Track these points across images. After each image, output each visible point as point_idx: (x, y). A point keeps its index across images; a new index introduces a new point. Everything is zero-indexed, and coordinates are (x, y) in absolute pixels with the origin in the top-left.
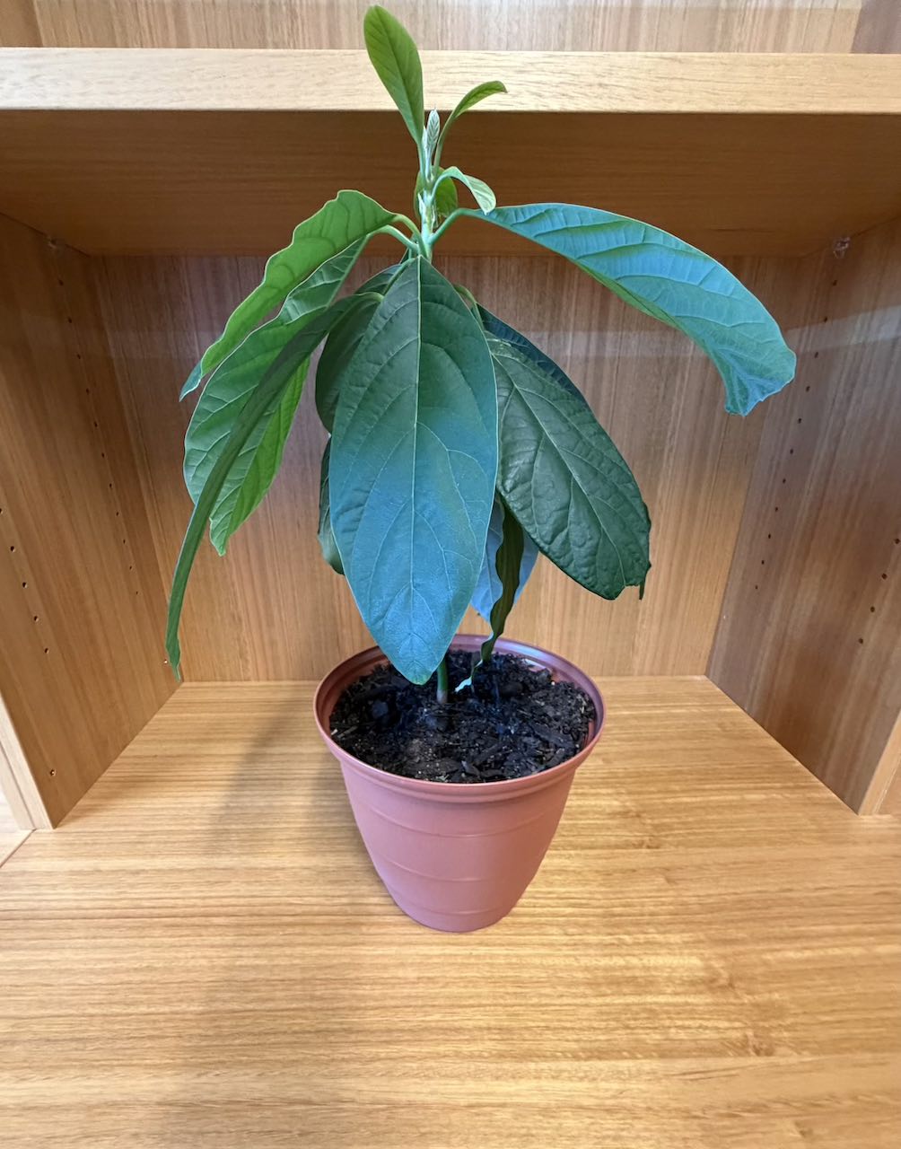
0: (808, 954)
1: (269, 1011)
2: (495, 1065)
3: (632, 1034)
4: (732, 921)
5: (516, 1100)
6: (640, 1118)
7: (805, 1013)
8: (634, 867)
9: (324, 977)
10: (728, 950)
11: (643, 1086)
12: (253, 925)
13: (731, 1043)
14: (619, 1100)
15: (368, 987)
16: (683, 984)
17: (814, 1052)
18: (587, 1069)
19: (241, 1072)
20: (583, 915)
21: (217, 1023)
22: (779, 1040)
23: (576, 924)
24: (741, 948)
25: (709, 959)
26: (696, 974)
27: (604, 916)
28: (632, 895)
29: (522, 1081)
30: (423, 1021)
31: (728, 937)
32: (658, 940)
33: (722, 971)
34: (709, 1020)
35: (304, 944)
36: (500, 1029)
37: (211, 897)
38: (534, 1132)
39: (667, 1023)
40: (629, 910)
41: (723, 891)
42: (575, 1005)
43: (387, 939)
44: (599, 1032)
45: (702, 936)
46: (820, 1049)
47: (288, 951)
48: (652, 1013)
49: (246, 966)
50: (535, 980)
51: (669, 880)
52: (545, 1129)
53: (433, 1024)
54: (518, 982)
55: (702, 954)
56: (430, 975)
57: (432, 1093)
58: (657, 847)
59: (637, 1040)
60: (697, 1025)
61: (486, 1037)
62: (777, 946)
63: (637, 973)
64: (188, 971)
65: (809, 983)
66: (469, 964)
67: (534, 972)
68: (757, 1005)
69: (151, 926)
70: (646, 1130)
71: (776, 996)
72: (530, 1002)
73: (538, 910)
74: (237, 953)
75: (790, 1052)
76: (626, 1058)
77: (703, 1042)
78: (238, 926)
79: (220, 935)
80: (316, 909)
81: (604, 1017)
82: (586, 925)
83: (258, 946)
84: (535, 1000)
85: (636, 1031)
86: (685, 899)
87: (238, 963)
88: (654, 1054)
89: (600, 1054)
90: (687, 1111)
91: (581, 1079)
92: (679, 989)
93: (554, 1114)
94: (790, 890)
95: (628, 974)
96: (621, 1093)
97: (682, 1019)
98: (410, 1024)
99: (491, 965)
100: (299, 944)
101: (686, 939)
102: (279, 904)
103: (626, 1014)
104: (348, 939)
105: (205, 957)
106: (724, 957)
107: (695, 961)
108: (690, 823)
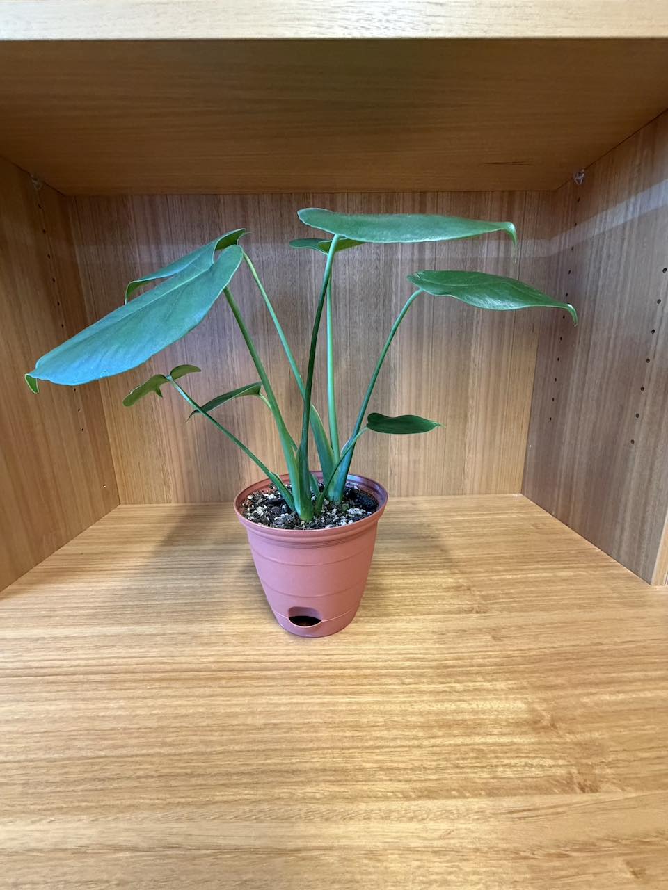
0: (621, 697)
1: (118, 757)
2: (326, 806)
3: (461, 773)
4: (551, 670)
5: (344, 842)
6: (467, 860)
7: (624, 750)
8: (464, 628)
9: (178, 725)
10: (549, 694)
11: (472, 826)
12: (125, 681)
13: (558, 781)
14: (447, 841)
15: (217, 734)
16: (509, 725)
17: (637, 788)
18: (416, 808)
19: (76, 818)
20: (419, 668)
21: (66, 770)
22: (603, 776)
23: (413, 675)
24: (562, 693)
25: (533, 702)
26: (521, 716)
27: (437, 668)
28: (463, 650)
29: (352, 822)
30: (263, 764)
31: (548, 684)
32: (485, 687)
33: (544, 713)
34: (535, 758)
35: (167, 697)
36: (335, 771)
37: (94, 659)
38: (358, 877)
39: (494, 761)
40: (460, 662)
41: (541, 645)
42: (409, 747)
43: (242, 690)
44: (429, 772)
45: (525, 684)
46: (643, 784)
47: (150, 702)
48: (480, 753)
49: (109, 717)
50: (372, 724)
51: (494, 638)
52: (370, 873)
53: (272, 767)
54: (356, 727)
55: (526, 699)
56: (275, 721)
57: (259, 837)
58: (485, 613)
59: (466, 779)
60: (523, 764)
61: (321, 779)
62: (593, 691)
63: (467, 717)
64: (55, 721)
65: (624, 723)
66: (313, 711)
67: (371, 718)
68: (579, 744)
69: (34, 684)
70: (475, 873)
71: (596, 735)
72: (367, 745)
73: (380, 664)
74: (104, 705)
75: (614, 788)
76: (455, 797)
77: (530, 780)
78: (112, 682)
79: (93, 690)
80: (185, 666)
81: (435, 758)
82: (421, 676)
83: (124, 699)
84: (371, 743)
85: (465, 770)
86: (509, 653)
87: (102, 714)
88: (483, 793)
89: (430, 794)
90: (516, 852)
91: (411, 819)
92: (506, 730)
93: (380, 857)
94: (601, 644)
95: (459, 717)
96: (449, 834)
97: (508, 758)
98: (250, 768)
99: (334, 712)
100: (161, 697)
101: (510, 686)
102: (153, 663)
103: (456, 754)
104: (208, 691)
105: (74, 709)
106: (545, 700)
107: (520, 705)
108: (511, 593)
